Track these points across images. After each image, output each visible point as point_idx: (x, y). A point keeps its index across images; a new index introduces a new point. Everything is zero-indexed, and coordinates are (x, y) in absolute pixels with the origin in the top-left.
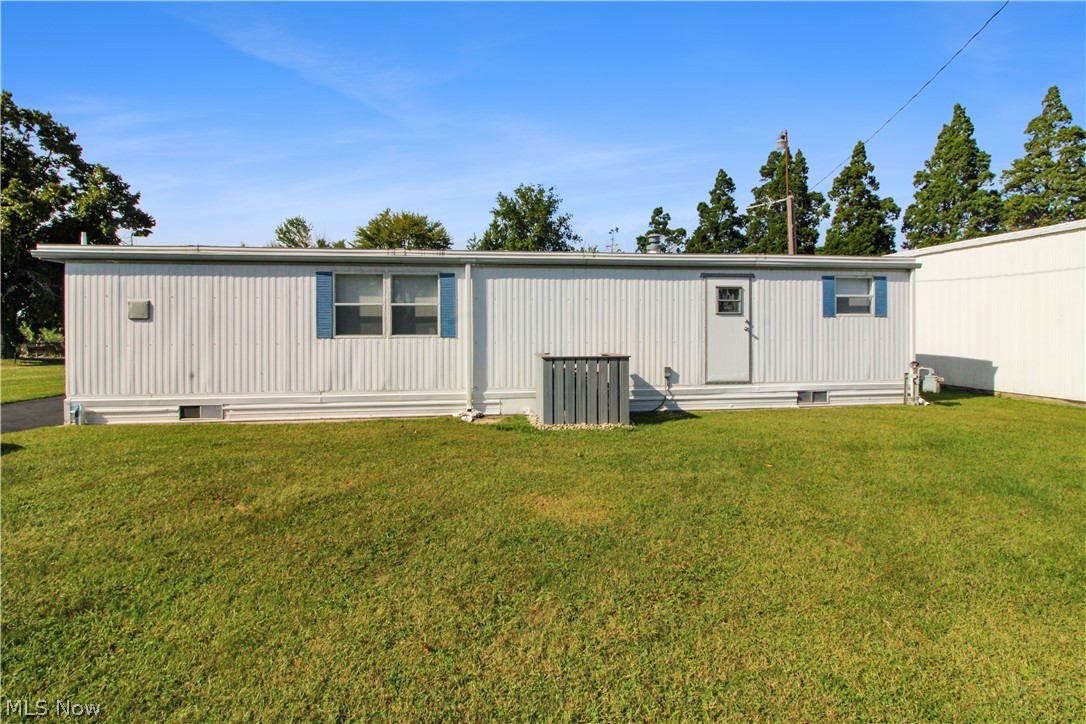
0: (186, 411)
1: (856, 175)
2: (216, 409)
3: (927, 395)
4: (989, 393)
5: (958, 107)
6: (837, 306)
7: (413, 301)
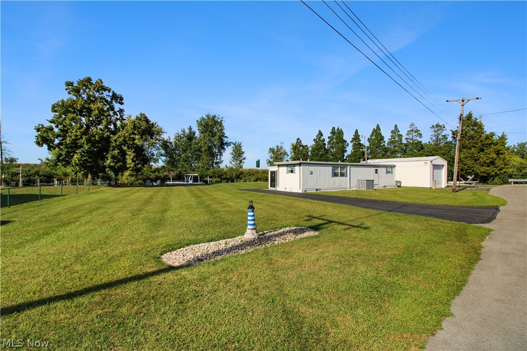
0: (317, 190)
1: (356, 137)
2: (320, 190)
3: (398, 186)
4: (401, 186)
5: (378, 125)
6: (387, 172)
7: (342, 171)
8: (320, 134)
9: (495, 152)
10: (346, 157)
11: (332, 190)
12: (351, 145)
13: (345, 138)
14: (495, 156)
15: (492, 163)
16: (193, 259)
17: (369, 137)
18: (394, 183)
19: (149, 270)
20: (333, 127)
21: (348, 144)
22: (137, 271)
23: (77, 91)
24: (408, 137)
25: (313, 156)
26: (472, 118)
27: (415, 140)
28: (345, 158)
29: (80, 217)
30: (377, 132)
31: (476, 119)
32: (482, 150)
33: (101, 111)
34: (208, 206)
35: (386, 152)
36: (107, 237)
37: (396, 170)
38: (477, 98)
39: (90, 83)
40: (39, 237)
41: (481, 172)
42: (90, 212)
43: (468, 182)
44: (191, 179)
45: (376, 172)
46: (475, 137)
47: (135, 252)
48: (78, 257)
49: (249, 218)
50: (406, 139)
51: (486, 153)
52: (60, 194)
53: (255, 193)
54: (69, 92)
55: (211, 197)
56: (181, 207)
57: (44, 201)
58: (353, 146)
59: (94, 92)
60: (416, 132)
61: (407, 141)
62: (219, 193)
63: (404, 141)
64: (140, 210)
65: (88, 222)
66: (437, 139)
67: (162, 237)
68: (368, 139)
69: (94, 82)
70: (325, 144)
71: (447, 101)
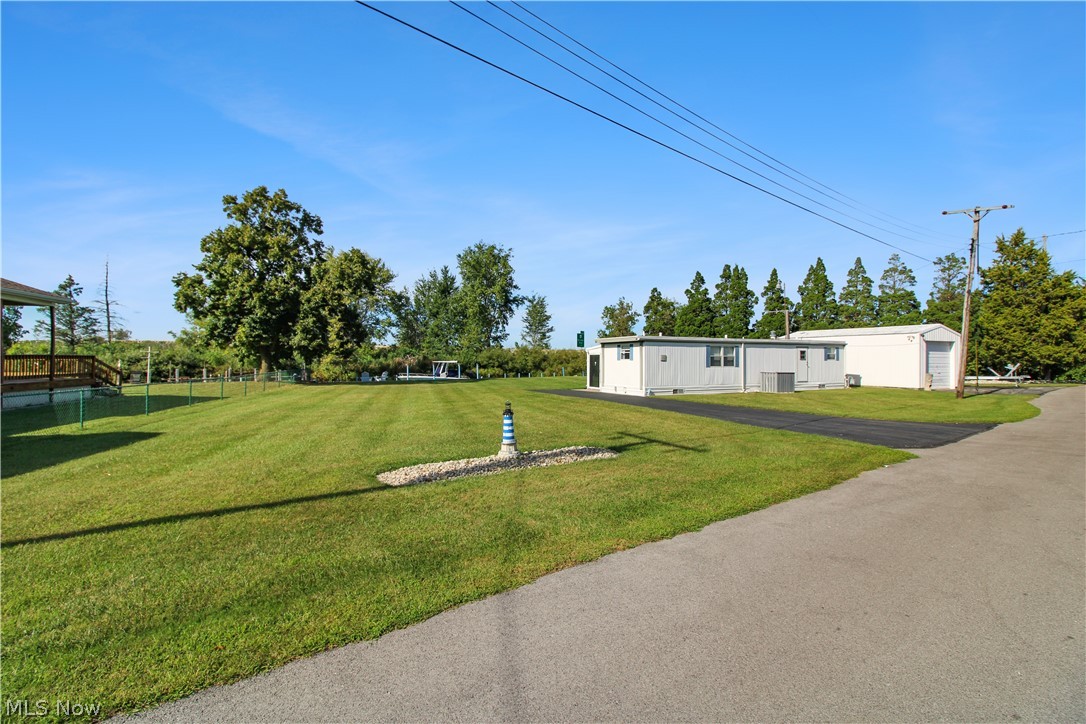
0: (675, 391)
1: (773, 286)
2: (681, 391)
3: (851, 386)
4: (859, 386)
5: (819, 258)
6: (828, 357)
7: (729, 355)
8: (700, 279)
9: (1074, 313)
10: (754, 325)
11: (705, 393)
12: (762, 300)
13: (749, 287)
14: (1072, 322)
15: (1068, 337)
16: (418, 479)
17: (802, 284)
18: (843, 380)
19: (359, 488)
20: (727, 266)
21: (757, 298)
22: (346, 487)
23: (243, 212)
24: (884, 283)
25: (683, 324)
26: (1025, 242)
27: (899, 290)
28: (750, 327)
29: (260, 429)
30: (817, 273)
31: (1033, 245)
32: (1046, 311)
33: (284, 249)
34: (461, 417)
35: (837, 314)
36: (303, 454)
37: (846, 353)
38: (1005, 207)
39: (265, 196)
40: (210, 452)
41: (1041, 357)
42: (274, 422)
43: (1006, 377)
44: (443, 371)
45: (803, 358)
46: (1030, 281)
47: (342, 469)
48: (269, 474)
49: (506, 428)
50: (881, 287)
51: (1054, 315)
52: (219, 395)
53: (556, 396)
54: (229, 215)
55: (472, 403)
56: (415, 418)
57: (198, 406)
58: (766, 304)
59: (272, 213)
60: (902, 272)
61: (883, 292)
62: (488, 395)
63: (876, 292)
64: (349, 421)
65: (273, 435)
66: (948, 286)
67: (380, 455)
68: (800, 288)
69: (271, 194)
70: (709, 300)
71: (945, 213)
